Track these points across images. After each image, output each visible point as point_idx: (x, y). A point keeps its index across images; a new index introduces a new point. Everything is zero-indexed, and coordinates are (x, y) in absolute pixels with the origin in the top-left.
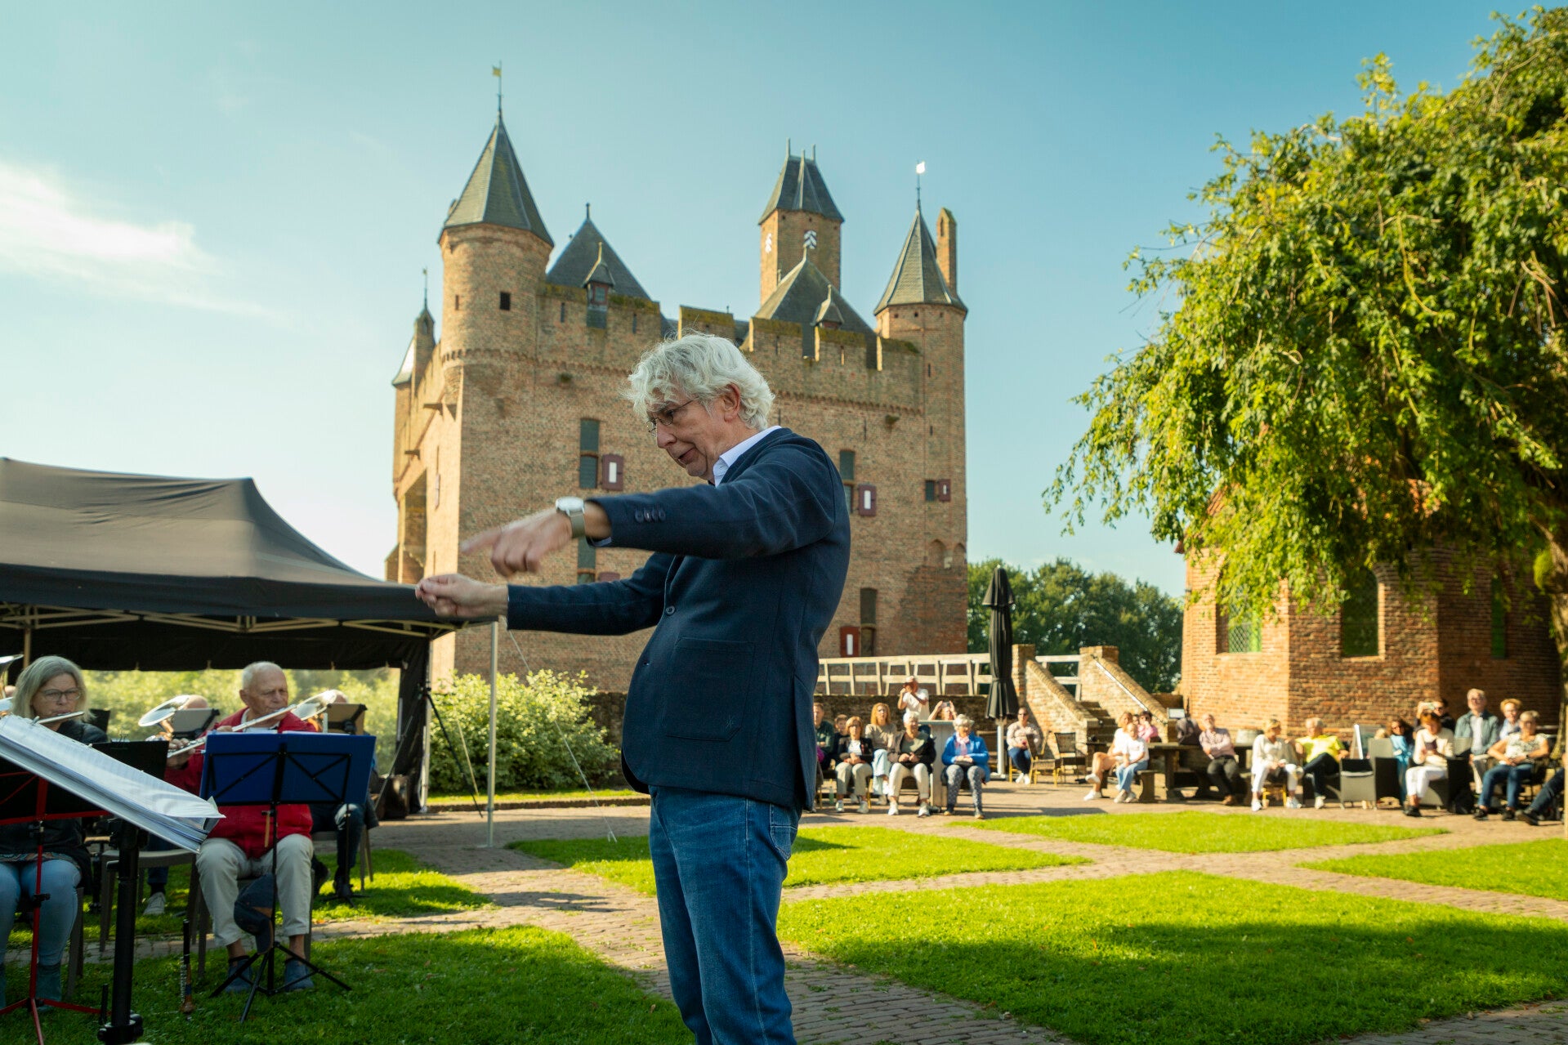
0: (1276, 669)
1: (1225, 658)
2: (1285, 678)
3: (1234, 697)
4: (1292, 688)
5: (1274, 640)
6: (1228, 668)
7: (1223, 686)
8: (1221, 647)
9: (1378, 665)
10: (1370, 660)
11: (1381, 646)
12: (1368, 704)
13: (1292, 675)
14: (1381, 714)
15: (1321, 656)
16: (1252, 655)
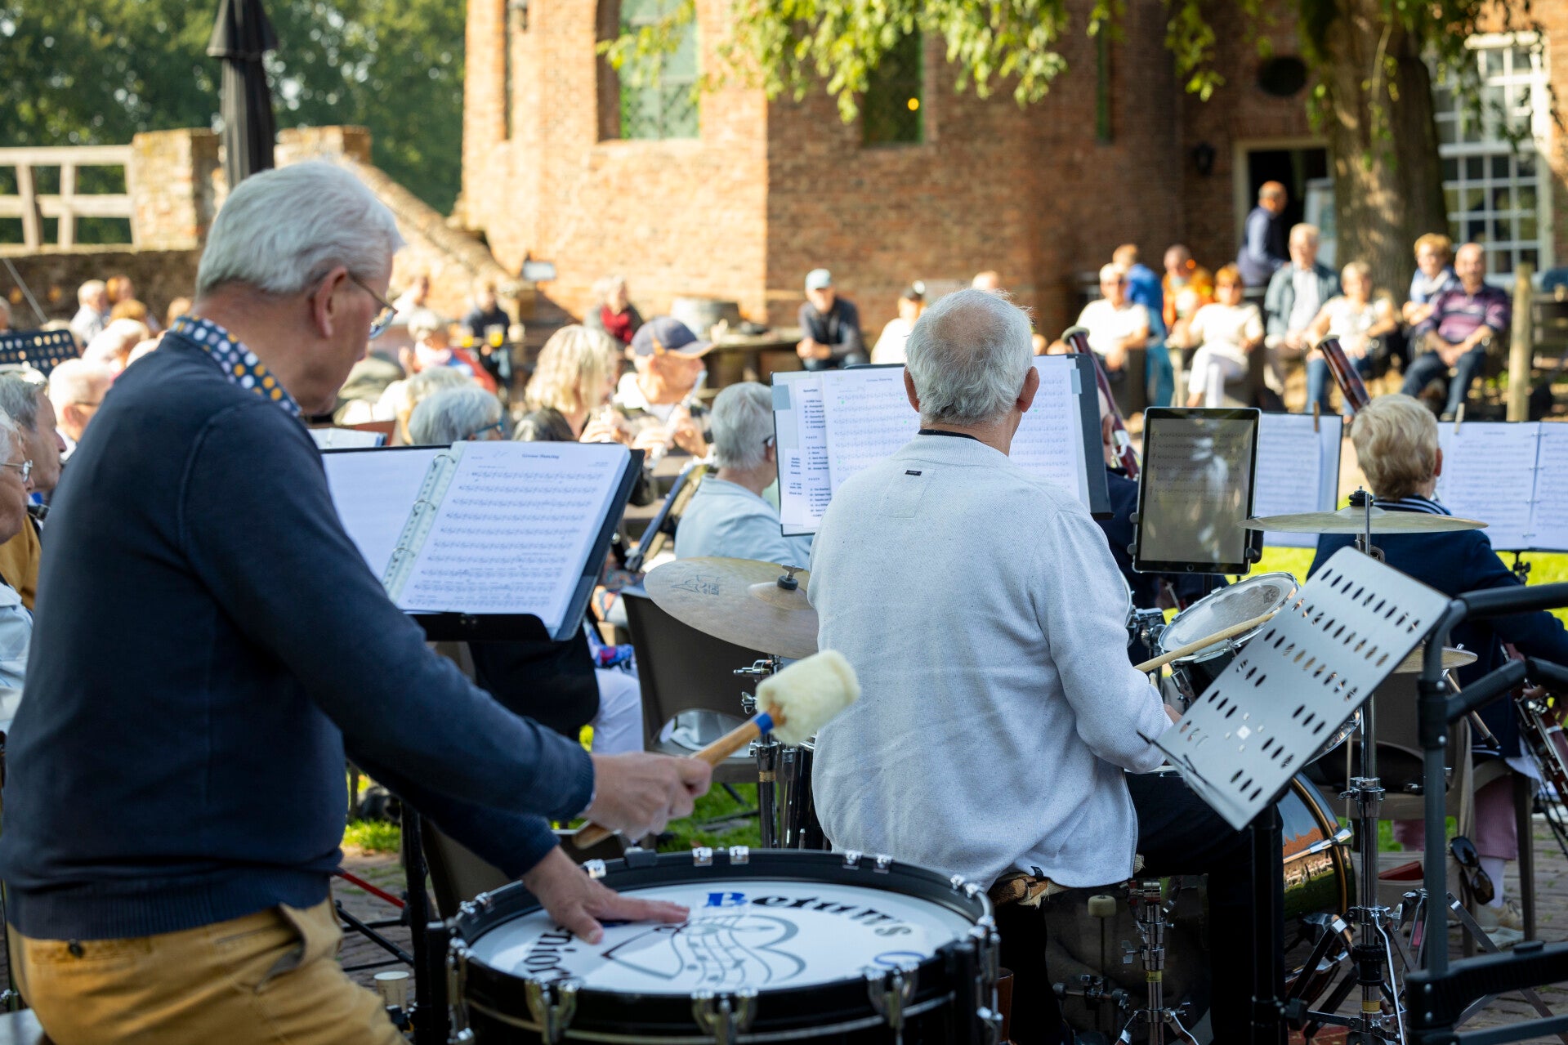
0: (738, 174)
1: (617, 151)
2: (758, 192)
3: (642, 232)
4: (772, 215)
5: (733, 116)
6: (625, 174)
7: (616, 210)
8: (605, 133)
9: (924, 165)
10: (907, 155)
11: (930, 126)
12: (909, 240)
13: (774, 187)
14: (929, 257)
15: (822, 149)
16: (680, 146)
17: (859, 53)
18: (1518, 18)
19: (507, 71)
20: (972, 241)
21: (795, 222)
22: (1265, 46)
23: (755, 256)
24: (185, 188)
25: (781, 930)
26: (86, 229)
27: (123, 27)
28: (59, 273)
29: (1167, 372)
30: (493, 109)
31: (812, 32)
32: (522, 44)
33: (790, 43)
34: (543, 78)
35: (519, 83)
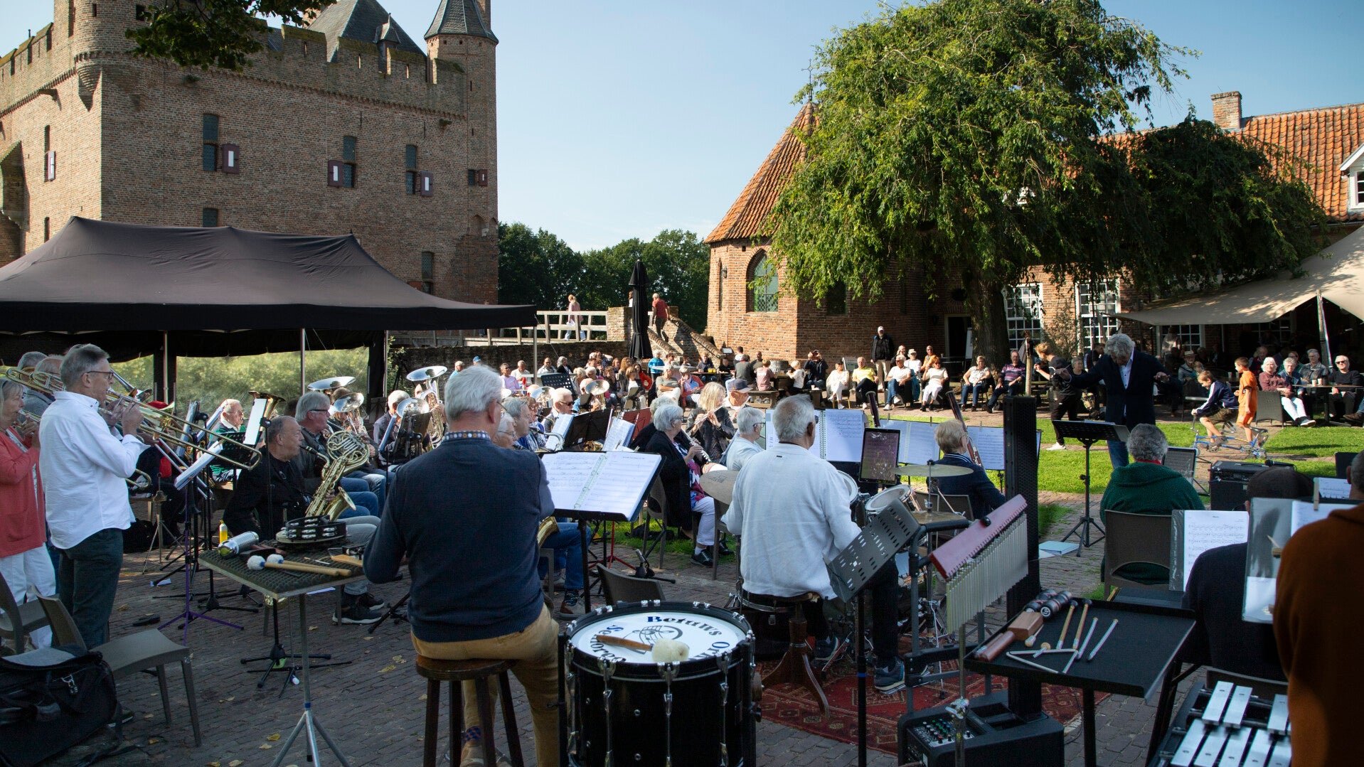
0: (788, 322)
1: (752, 315)
2: (795, 328)
3: (760, 339)
4: (798, 335)
5: (788, 305)
6: (755, 322)
7: (752, 332)
8: (749, 309)
9: (846, 320)
10: (842, 317)
11: (848, 308)
12: (841, 344)
13: (799, 327)
14: (847, 349)
15: (815, 315)
16: (772, 314)
17: (822, 287)
18: (1030, 280)
19: (720, 290)
20: (861, 345)
21: (806, 337)
22: (951, 287)
23: (793, 347)
24: (622, 324)
25: (676, 633)
26: (594, 334)
27: (617, 271)
28: (584, 348)
29: (918, 387)
30: (716, 300)
31: (809, 280)
32: (724, 281)
33: (802, 283)
34: (731, 292)
35: (724, 293)
